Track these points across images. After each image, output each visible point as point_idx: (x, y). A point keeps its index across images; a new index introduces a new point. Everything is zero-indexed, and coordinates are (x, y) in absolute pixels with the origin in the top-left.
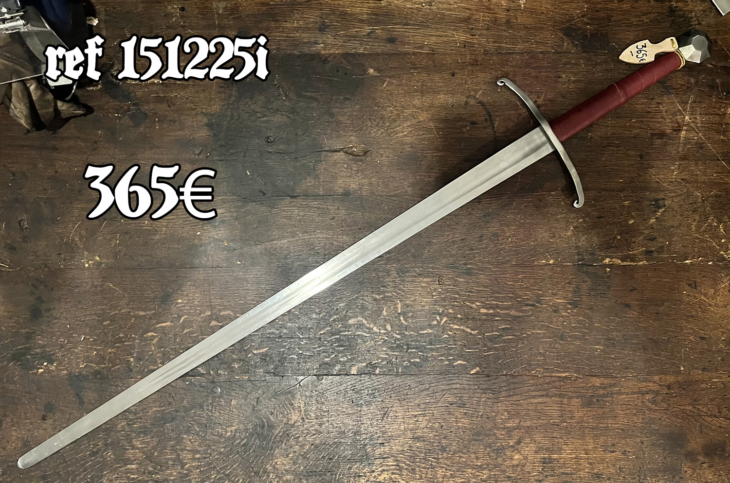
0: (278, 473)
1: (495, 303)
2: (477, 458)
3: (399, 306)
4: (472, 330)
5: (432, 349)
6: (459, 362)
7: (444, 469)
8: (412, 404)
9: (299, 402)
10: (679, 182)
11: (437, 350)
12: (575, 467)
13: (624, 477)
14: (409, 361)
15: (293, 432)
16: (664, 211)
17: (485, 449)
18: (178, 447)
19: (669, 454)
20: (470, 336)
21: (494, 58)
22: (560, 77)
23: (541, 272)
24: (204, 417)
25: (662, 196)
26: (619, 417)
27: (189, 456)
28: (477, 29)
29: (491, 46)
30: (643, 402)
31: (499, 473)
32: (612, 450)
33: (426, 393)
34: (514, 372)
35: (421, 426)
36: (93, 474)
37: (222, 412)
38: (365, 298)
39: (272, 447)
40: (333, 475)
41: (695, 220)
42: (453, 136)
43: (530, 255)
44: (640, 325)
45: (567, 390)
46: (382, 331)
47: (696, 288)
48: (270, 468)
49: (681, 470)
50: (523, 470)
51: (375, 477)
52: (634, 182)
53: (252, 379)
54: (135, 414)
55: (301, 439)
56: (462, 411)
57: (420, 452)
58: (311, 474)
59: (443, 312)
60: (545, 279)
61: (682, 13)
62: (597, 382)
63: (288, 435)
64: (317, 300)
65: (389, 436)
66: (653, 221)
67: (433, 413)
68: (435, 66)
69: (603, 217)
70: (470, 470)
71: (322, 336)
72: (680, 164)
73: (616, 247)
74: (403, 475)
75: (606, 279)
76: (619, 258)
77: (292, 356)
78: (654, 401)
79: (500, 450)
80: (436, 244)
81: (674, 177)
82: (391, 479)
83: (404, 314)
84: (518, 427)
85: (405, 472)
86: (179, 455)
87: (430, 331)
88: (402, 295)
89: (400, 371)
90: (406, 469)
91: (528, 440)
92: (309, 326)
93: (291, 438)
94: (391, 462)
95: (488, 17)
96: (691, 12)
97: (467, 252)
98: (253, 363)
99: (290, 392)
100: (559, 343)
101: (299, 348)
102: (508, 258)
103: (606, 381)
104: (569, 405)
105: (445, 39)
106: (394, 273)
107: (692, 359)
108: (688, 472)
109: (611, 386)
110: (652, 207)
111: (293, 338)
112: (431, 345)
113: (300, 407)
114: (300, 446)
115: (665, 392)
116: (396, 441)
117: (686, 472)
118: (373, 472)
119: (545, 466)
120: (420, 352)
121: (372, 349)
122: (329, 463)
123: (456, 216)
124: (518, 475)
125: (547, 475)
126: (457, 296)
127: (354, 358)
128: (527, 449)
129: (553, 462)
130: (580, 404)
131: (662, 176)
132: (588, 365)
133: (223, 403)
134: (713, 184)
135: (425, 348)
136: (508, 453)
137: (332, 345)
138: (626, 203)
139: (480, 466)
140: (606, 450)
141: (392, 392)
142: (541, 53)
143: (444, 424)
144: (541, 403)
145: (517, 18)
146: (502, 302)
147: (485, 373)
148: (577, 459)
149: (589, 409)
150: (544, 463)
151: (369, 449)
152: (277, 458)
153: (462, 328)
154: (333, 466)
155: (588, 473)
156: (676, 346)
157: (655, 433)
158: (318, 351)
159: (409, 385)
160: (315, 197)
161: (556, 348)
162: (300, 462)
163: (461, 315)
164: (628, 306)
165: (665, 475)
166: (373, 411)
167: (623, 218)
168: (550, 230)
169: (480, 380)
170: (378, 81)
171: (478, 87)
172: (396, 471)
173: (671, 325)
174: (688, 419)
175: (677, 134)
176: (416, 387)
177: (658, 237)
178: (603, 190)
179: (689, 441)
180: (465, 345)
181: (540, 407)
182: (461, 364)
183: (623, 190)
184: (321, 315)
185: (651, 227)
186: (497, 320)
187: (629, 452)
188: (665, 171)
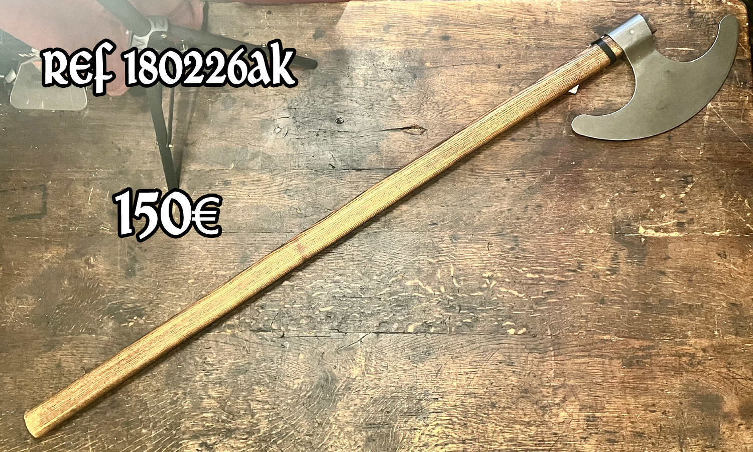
0: (339, 425)
1: (540, 268)
2: (525, 415)
3: (452, 270)
4: (519, 293)
5: (482, 310)
6: (508, 323)
7: (494, 424)
8: (464, 362)
9: (360, 358)
10: (705, 160)
11: (487, 311)
12: (617, 425)
14: (462, 321)
15: (354, 385)
16: (693, 187)
17: (532, 406)
18: (249, 398)
19: (708, 415)
20: (517, 299)
21: (535, 52)
23: (582, 240)
24: (274, 370)
25: (690, 173)
26: (658, 378)
27: (259, 407)
28: (520, 29)
29: (532, 43)
30: (680, 364)
31: (545, 430)
32: (652, 409)
33: (476, 351)
34: (559, 333)
35: (473, 383)
36: (171, 421)
37: (290, 365)
38: (421, 262)
39: (335, 400)
40: (390, 427)
41: (721, 195)
43: (571, 225)
44: (675, 291)
45: (608, 351)
46: (437, 293)
47: (725, 258)
48: (333, 419)
49: (719, 431)
50: (568, 427)
51: (429, 431)
52: (663, 160)
53: (318, 334)
54: (212, 366)
55: (361, 393)
56: (511, 369)
57: (471, 407)
58: (369, 426)
59: (492, 276)
60: (584, 248)
61: (699, 14)
62: (637, 344)
63: (350, 388)
64: (378, 263)
65: (443, 392)
66: (682, 195)
67: (484, 371)
68: (483, 59)
69: (637, 192)
70: (518, 427)
71: (381, 296)
72: (704, 144)
73: (650, 218)
74: (455, 429)
75: (642, 248)
76: (652, 229)
77: (354, 314)
78: (691, 364)
79: (547, 407)
80: (485, 213)
81: (700, 156)
82: (444, 433)
83: (457, 277)
84: (563, 386)
85: (457, 427)
86: (250, 405)
87: (481, 293)
88: (455, 260)
89: (453, 330)
90: (459, 424)
91: (572, 398)
92: (370, 287)
93: (352, 391)
94: (444, 416)
95: (529, 19)
96: (708, 13)
97: (514, 221)
98: (319, 320)
99: (353, 348)
100: (600, 307)
101: (361, 307)
102: (551, 227)
103: (645, 343)
104: (610, 365)
105: (492, 37)
106: (447, 239)
107: (725, 324)
108: (726, 433)
109: (649, 348)
110: (681, 183)
111: (356, 298)
112: (481, 306)
113: (360, 362)
114: (361, 399)
115: (701, 355)
116: (449, 397)
117: (724, 433)
118: (428, 425)
119: (589, 424)
120: (472, 312)
121: (427, 309)
122: (386, 416)
123: (503, 188)
124: (564, 432)
125: (591, 433)
126: (505, 262)
127: (411, 317)
128: (572, 407)
129: (596, 419)
130: (620, 365)
131: (689, 155)
132: (628, 328)
133: (292, 357)
134: (735, 163)
135: (476, 309)
136: (555, 411)
137: (390, 305)
138: (657, 180)
139: (528, 423)
140: (647, 410)
141: (446, 350)
142: (576, 48)
143: (493, 381)
144: (584, 363)
145: (554, 19)
146: (547, 267)
147: (532, 333)
148: (620, 417)
149: (630, 370)
150: (588, 421)
151: (424, 403)
152: (339, 410)
153: (509, 291)
154: (390, 419)
155: (630, 431)
156: (709, 312)
157: (693, 394)
158: (378, 310)
159: (462, 344)
160: (377, 171)
161: (597, 312)
162: (360, 415)
163: (509, 279)
164: (663, 273)
165: (704, 436)
166: (428, 367)
167: (655, 193)
168: (589, 202)
169: (527, 339)
170: (434, 72)
171: (520, 77)
172: (449, 426)
173: (704, 292)
174: (724, 381)
175: (701, 118)
176: (467, 346)
177: (689, 210)
178: (636, 167)
179: (725, 402)
180: (513, 308)
181: (583, 367)
182: (509, 325)
183: (654, 168)
184: (381, 277)
185: (682, 201)
186: (542, 284)
187: (669, 412)
188: (692, 150)
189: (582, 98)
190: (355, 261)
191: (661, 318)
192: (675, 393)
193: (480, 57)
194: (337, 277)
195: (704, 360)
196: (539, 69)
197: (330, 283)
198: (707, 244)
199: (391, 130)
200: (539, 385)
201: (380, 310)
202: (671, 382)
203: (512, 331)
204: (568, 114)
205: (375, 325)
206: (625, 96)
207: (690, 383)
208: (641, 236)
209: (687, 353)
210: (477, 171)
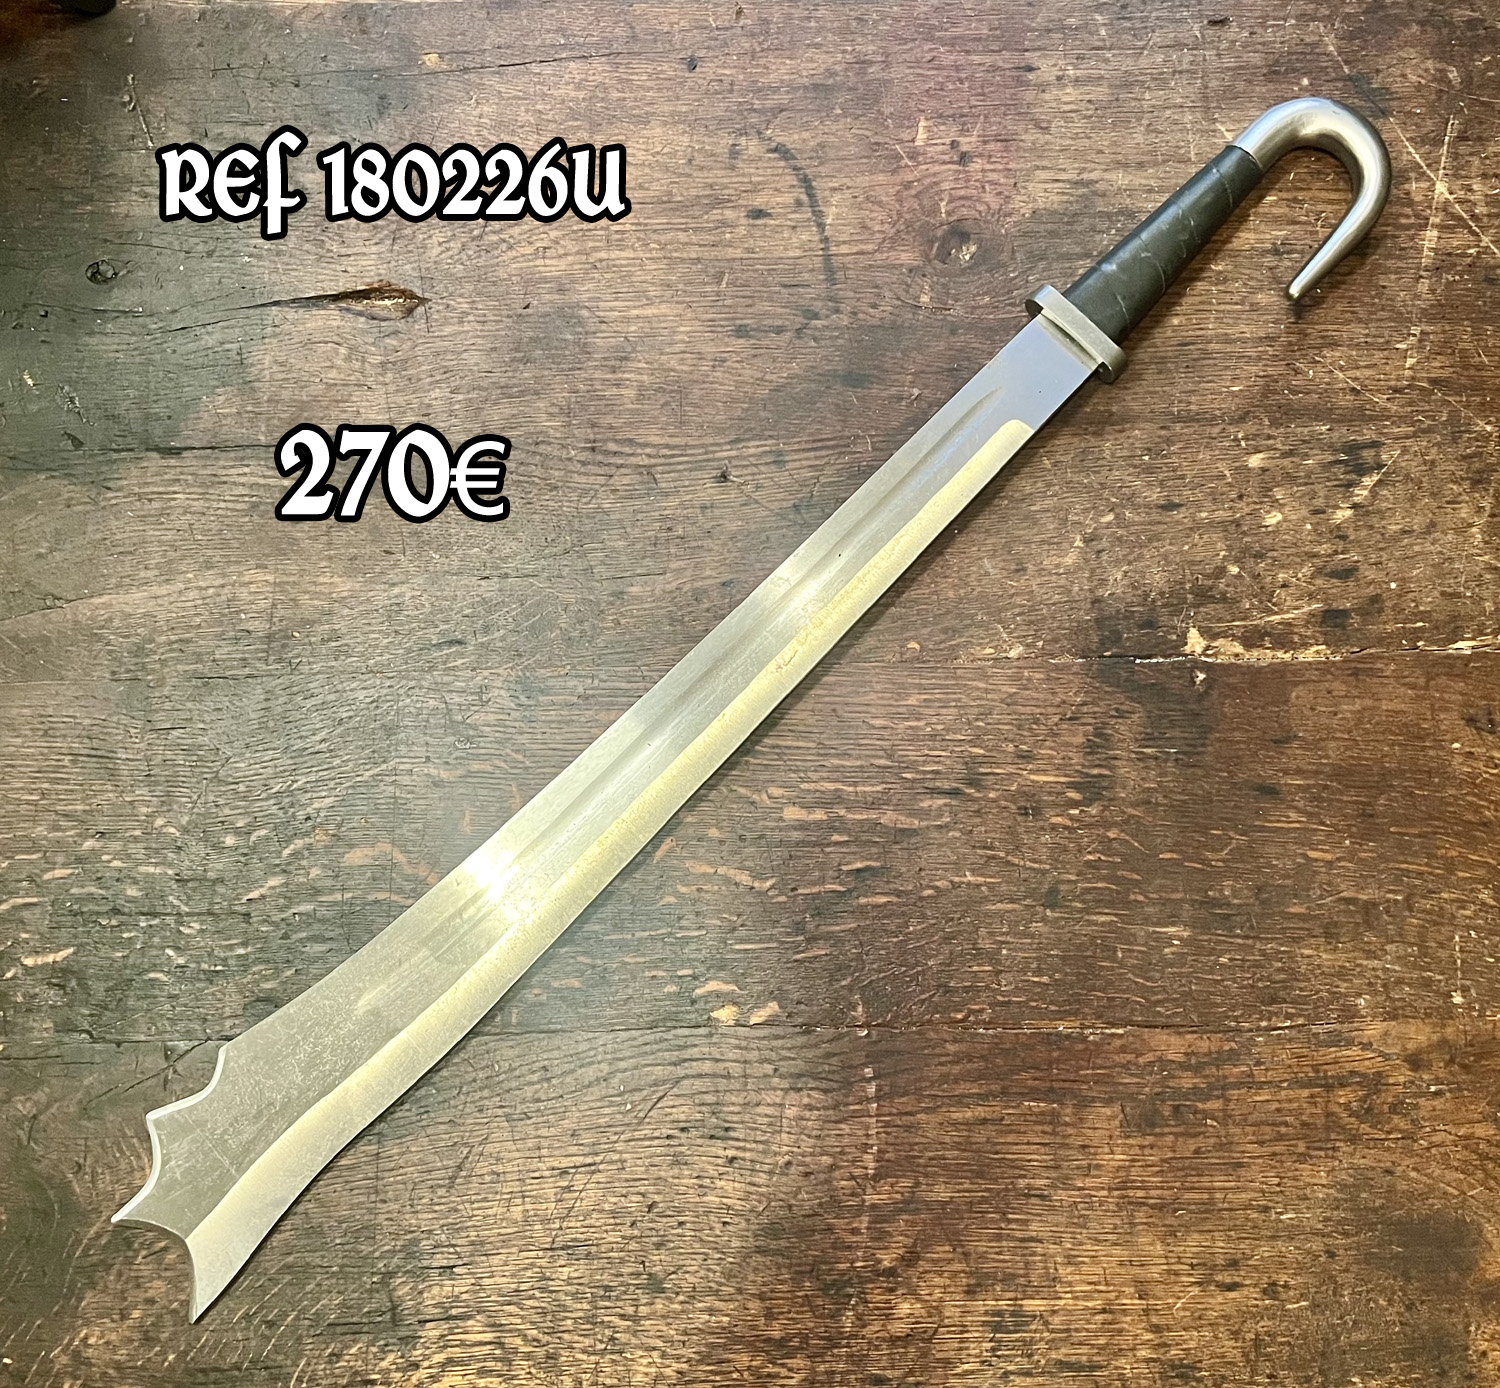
0: (89, 1377)
1: (831, 786)
2: (770, 1316)
4: (754, 878)
6: (713, 986)
7: (655, 1354)
8: (553, 1131)
10: (1423, 389)
11: (638, 947)
12: (1102, 1341)
13: (1269, 1376)
14: (546, 987)
16: (1380, 481)
17: (798, 1283)
19: (1426, 1292)
20: (750, 900)
22: (1030, 69)
23: (981, 685)
25: (1369, 434)
26: (1249, 1165)
30: (1328, 1115)
31: (845, 1367)
32: (1228, 1280)
33: (597, 1091)
34: (896, 1016)
35: (581, 1207)
38: (406, 780)
39: (72, 1287)
40: (275, 1379)
41: (1480, 510)
42: (694, 255)
43: (945, 631)
44: (1313, 854)
45: (1072, 1076)
47: (1492, 732)
48: (64, 1359)
49: (1467, 1348)
50: (924, 1354)
52: (1275, 392)
56: (721, 1152)
57: (576, 1296)
58: (201, 1378)
60: (993, 708)
62: (1172, 1046)
63: (129, 1244)
64: (242, 788)
65: (472, 1243)
66: (1343, 514)
67: (623, 1161)
68: (634, 38)
69: (1181, 505)
71: (254, 906)
72: (1422, 332)
73: (1224, 599)
75: (1196, 707)
76: (1234, 638)
77: (152, 975)
78: (1369, 1110)
79: (850, 1284)
80: (638, 599)
81: (1408, 373)
84: (909, 1204)
88: (527, 768)
89: (514, 1020)
90: (528, 1356)
91: (942, 1250)
92: (211, 875)
93: (137, 1253)
94: (476, 1331)
98: (20, 999)
99: (142, 1096)
100: (1044, 920)
101: (177, 948)
103: (1203, 1045)
104: (1078, 1125)
106: (500, 695)
107: (1489, 966)
108: (1492, 1355)
109: (1220, 1059)
110: (1339, 470)
111: (155, 915)
112: (620, 929)
114: (170, 1281)
115: (1402, 1079)
116: (495, 1260)
118: (416, 1366)
119: (1000, 1342)
120: (585, 953)
123: (704, 508)
124: (911, 1373)
125: (1006, 1374)
128: (938, 1280)
129: (1027, 1324)
130: (1117, 1123)
131: (1368, 373)
132: (1142, 990)
135: (599, 941)
136: (877, 1298)
137: (285, 937)
138: (1255, 461)
139: (781, 1343)
140: (1209, 1283)
141: (486, 1093)
143: (657, 1198)
144: (984, 1121)
146: (855, 784)
147: (798, 1021)
148: (1111, 1312)
149: (1149, 1140)
150: (997, 1328)
151: (403, 1288)
152: (87, 1323)
153: (721, 870)
154: (276, 1349)
155: (1148, 1361)
156: (1436, 924)
157: (1373, 1218)
158: (239, 956)
159: (545, 1068)
160: (241, 454)
161: (1032, 936)
162: (164, 1336)
163: (720, 828)
164: (1270, 791)
165: (1411, 1369)
166: (421, 1155)
167: (1244, 507)
168: (1008, 547)
169: (780, 1042)
170: (452, 86)
171: (769, 104)
172: (490, 1364)
173: (1415, 854)
174: (1484, 1170)
175: (1412, 238)
176: (564, 1073)
177: (1363, 567)
178: (1178, 419)
179: (1490, 1244)
180: (734, 929)
181: (980, 1136)
182: (718, 995)
183: (1242, 419)
184: (253, 838)
185: (1339, 534)
186: (837, 843)
187: (1286, 1286)
188: (1379, 355)
189: (993, 176)
190: (157, 783)
191: (1263, 953)
192: (1311, 1218)
193: (620, 31)
194: (89, 844)
195: (1415, 1095)
196: (833, 74)
197: (65, 865)
198: (1427, 687)
199: (294, 301)
200: (820, 1205)
201: (245, 957)
202: (1295, 1179)
203: (725, 1014)
204: (939, 233)
205: (228, 1011)
206: (1141, 165)
207: (1363, 1179)
208: (1195, 661)
209: (1352, 1073)
210: (612, 447)
